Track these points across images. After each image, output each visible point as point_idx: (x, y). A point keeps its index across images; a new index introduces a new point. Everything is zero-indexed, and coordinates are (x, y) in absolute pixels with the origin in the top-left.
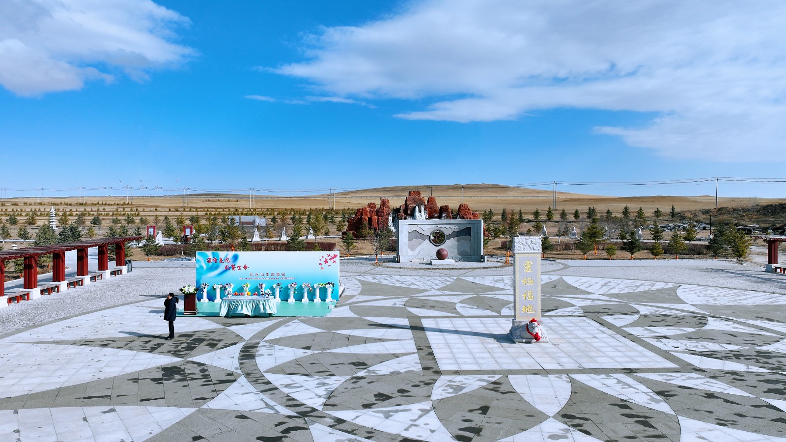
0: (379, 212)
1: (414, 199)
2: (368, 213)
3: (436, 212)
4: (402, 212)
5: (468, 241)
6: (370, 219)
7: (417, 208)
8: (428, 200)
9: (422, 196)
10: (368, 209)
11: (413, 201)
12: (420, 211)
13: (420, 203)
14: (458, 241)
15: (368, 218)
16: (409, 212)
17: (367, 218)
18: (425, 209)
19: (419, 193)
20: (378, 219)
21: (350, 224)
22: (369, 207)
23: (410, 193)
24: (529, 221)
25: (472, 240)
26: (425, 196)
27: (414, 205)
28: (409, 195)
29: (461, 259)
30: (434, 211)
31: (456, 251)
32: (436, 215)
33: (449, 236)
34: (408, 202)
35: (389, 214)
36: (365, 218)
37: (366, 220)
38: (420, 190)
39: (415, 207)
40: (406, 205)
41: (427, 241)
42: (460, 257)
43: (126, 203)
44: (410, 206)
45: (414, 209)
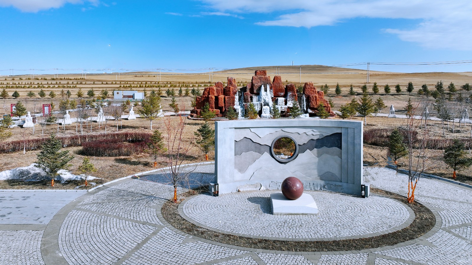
0: (226, 92)
1: (260, 78)
2: (215, 92)
3: (281, 91)
4: (248, 91)
5: (336, 157)
6: (217, 98)
7: (263, 87)
8: (274, 79)
9: (267, 75)
10: (215, 88)
11: (259, 81)
12: (266, 90)
13: (266, 82)
14: (319, 155)
15: (215, 96)
16: (255, 91)
17: (214, 98)
18: (271, 88)
19: (264, 73)
20: (224, 98)
21: (198, 102)
22: (216, 86)
23: (256, 72)
24: (358, 94)
25: (344, 156)
26: (271, 75)
27: (259, 84)
28: (256, 75)
29: (324, 187)
30: (280, 90)
31: (315, 172)
32: (282, 94)
33: (304, 148)
34: (254, 81)
35: (235, 93)
36: (211, 97)
37: (212, 98)
38: (266, 69)
39: (261, 86)
40: (252, 85)
41: (267, 155)
42: (322, 183)
43: (82, 78)
44: (256, 85)
45: (260, 88)
